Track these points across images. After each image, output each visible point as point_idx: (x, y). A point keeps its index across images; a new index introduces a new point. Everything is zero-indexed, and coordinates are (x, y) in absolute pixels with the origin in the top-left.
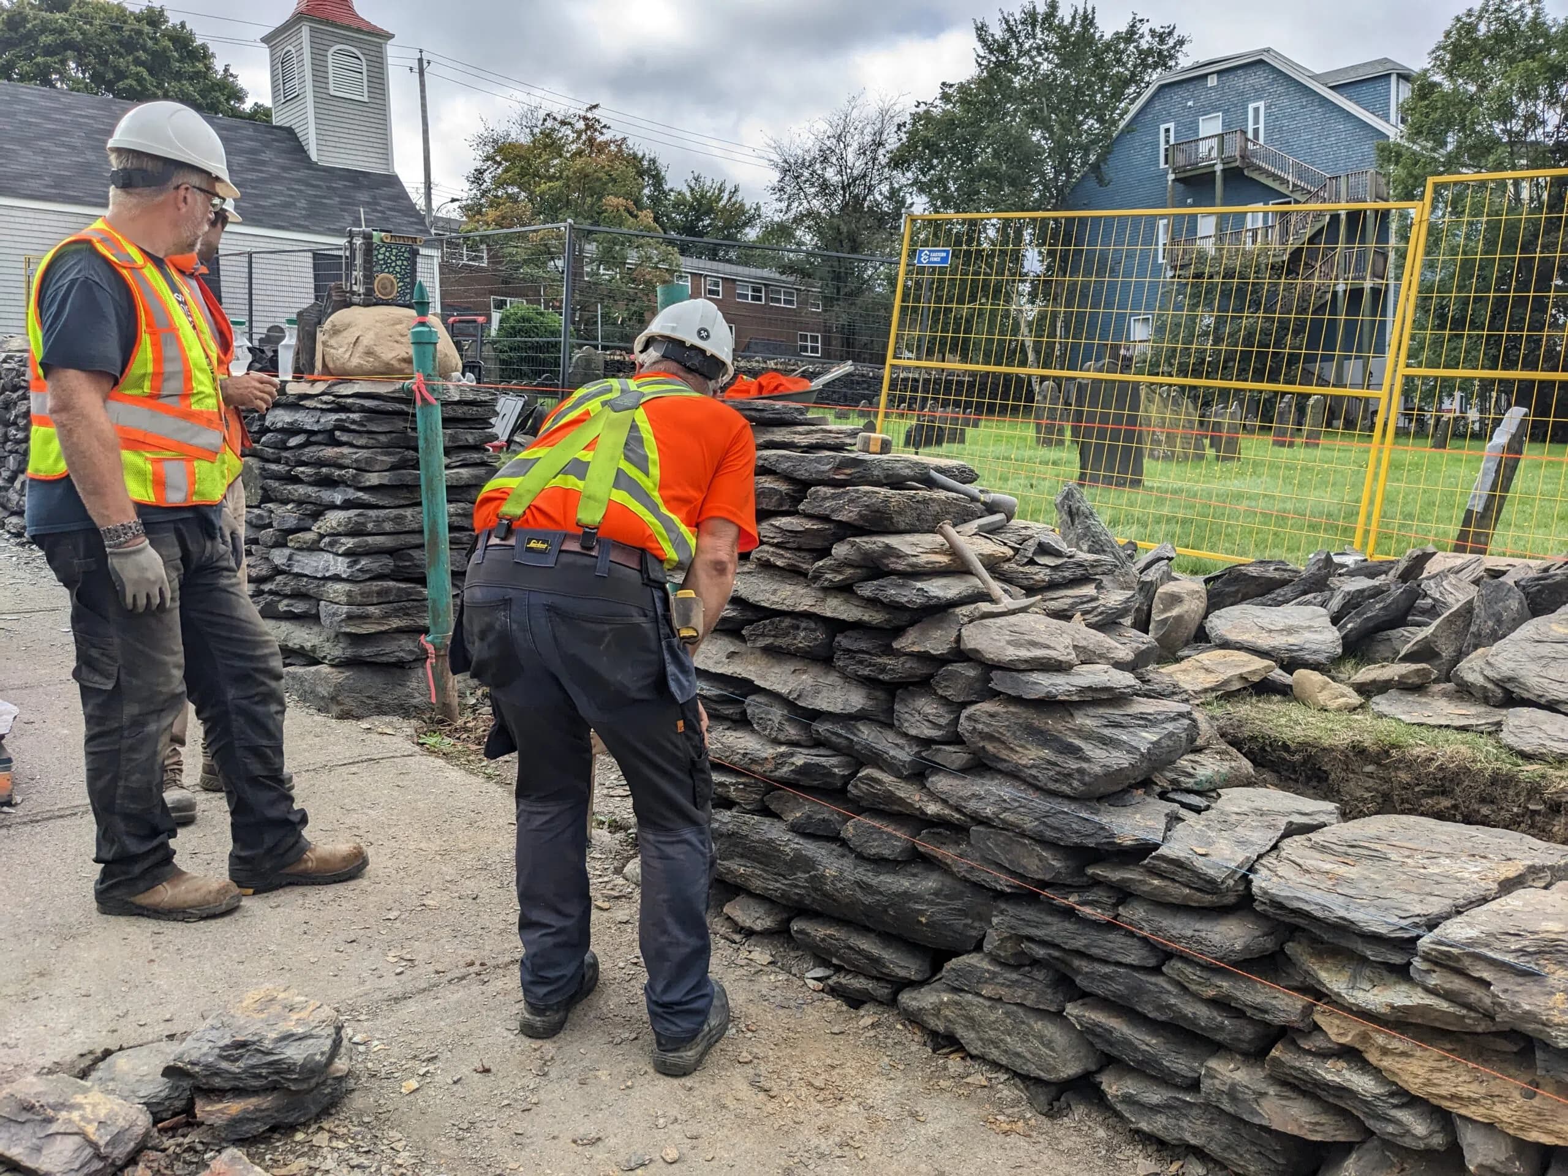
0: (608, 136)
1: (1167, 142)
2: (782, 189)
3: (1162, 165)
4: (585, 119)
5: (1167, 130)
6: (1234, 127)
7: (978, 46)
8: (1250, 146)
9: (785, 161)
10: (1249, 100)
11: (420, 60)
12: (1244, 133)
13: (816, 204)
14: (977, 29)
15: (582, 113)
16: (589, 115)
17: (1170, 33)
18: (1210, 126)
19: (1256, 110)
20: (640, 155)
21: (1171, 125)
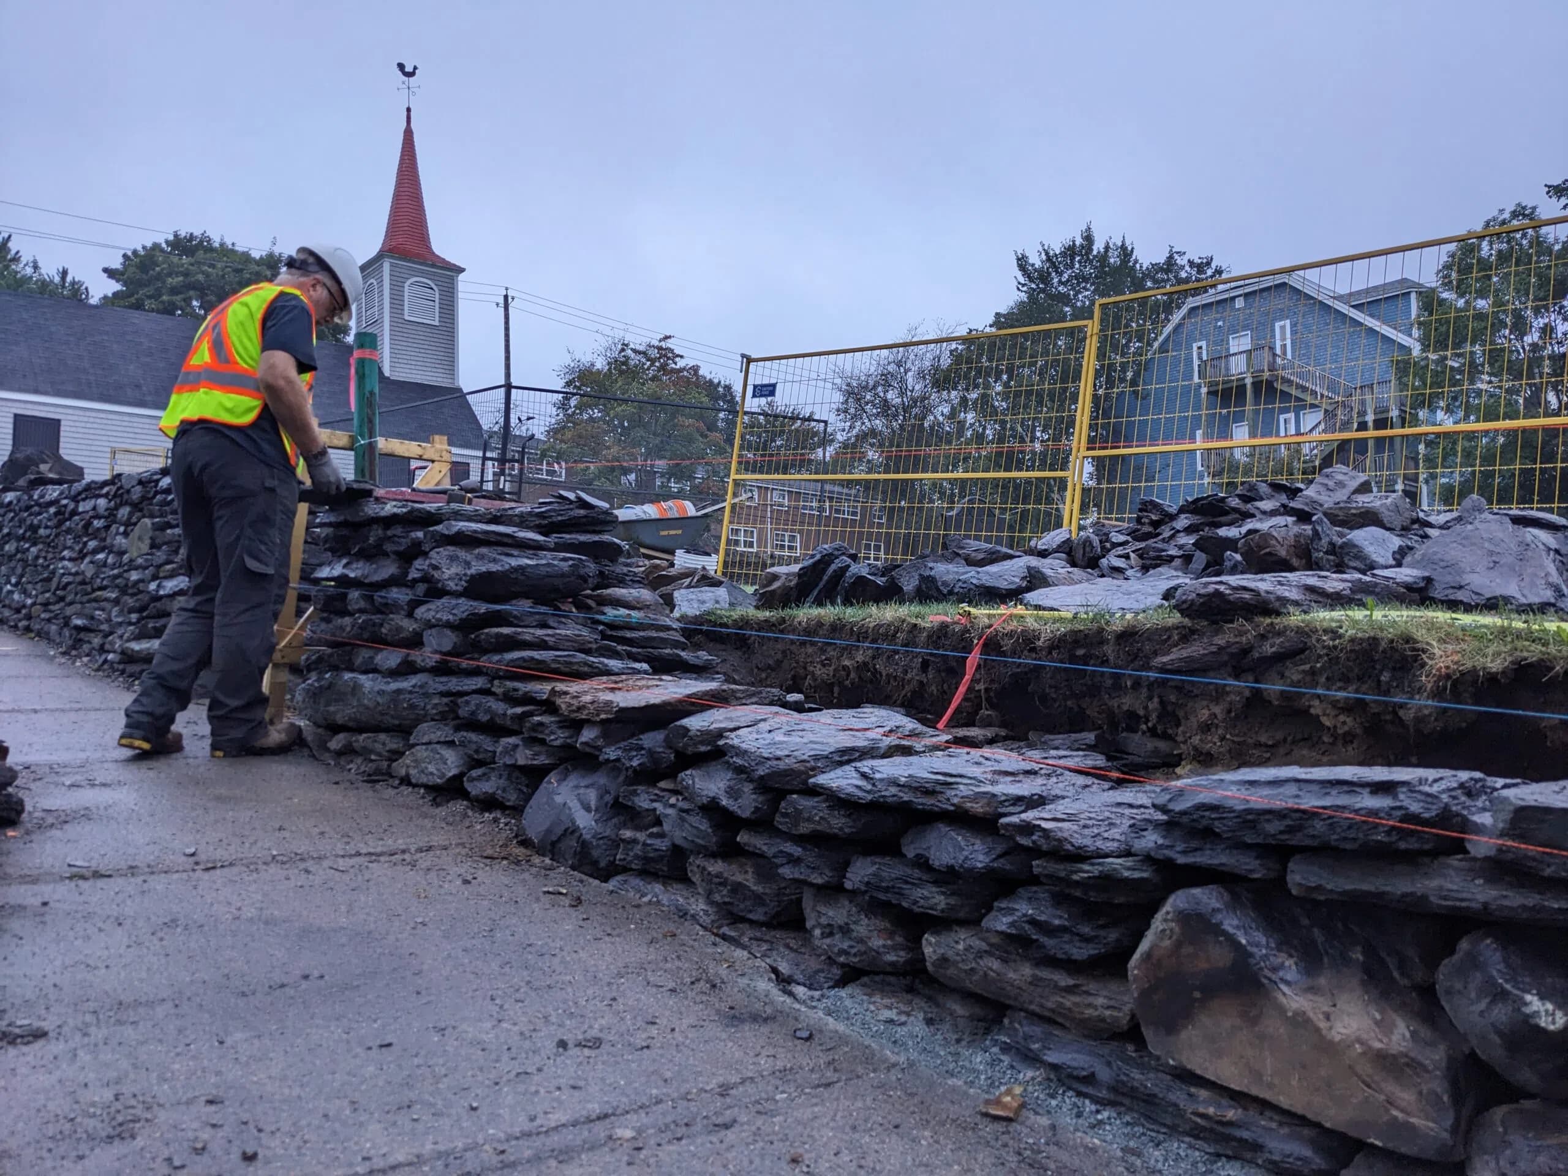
0: (681, 363)
1: (1200, 358)
2: (846, 411)
3: (1196, 379)
4: (660, 348)
5: (1200, 348)
6: (1263, 345)
7: (1019, 274)
8: (1279, 361)
9: (848, 385)
10: (1275, 320)
11: (506, 297)
12: (1272, 349)
13: (878, 423)
14: (1018, 259)
15: (656, 343)
16: (663, 344)
17: (1208, 264)
18: (1240, 343)
19: (1283, 328)
20: (716, 381)
21: (1203, 344)
